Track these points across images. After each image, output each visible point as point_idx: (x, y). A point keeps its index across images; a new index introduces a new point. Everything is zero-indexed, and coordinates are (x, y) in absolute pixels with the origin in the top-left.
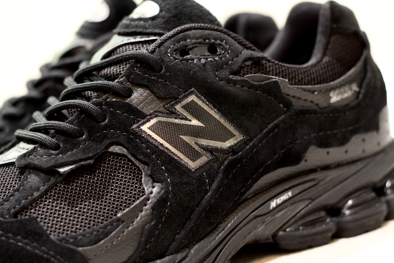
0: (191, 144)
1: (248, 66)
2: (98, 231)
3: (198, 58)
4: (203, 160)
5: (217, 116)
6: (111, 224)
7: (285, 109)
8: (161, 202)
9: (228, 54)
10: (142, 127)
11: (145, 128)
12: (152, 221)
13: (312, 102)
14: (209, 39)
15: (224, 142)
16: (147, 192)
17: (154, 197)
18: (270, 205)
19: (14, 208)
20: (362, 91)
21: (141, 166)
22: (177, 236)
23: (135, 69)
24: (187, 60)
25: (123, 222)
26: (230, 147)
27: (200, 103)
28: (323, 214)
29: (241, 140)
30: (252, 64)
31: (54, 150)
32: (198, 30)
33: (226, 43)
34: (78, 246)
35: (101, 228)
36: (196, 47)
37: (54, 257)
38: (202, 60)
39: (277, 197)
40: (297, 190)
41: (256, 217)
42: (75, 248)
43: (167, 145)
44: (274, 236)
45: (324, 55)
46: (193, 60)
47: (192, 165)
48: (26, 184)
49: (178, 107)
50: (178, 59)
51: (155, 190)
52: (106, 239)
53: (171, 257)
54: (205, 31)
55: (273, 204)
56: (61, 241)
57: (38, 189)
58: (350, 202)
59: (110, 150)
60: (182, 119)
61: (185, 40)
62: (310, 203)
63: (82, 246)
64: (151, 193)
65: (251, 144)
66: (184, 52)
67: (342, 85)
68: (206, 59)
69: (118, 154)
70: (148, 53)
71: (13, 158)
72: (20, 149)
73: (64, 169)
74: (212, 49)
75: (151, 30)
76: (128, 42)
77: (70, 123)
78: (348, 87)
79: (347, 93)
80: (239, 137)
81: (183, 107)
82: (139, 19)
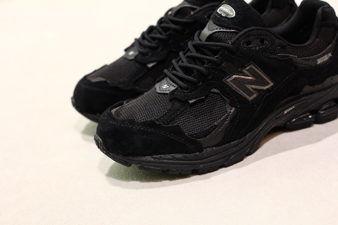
0: (249, 88)
1: (279, 49)
2: (207, 131)
3: (255, 47)
4: (255, 96)
5: (263, 75)
6: (212, 127)
7: (294, 69)
8: (235, 117)
9: (270, 43)
10: (227, 80)
11: (229, 81)
12: (230, 126)
13: (308, 65)
14: (261, 36)
15: (265, 87)
16: (228, 112)
17: (232, 114)
18: (284, 112)
19: (169, 119)
20: (333, 56)
21: (226, 99)
22: (241, 132)
23: (225, 52)
24: (250, 48)
25: (218, 127)
26: (267, 89)
27: (255, 69)
29: (272, 86)
30: (280, 48)
31: (186, 90)
32: (256, 31)
33: (269, 38)
35: (208, 129)
36: (255, 40)
37: (187, 143)
38: (257, 47)
39: (287, 109)
41: (277, 118)
42: (196, 139)
43: (238, 89)
44: (285, 124)
45: (317, 37)
46: (253, 48)
48: (174, 107)
49: (244, 71)
50: (246, 48)
51: (232, 111)
52: (210, 135)
53: (238, 141)
54: (259, 31)
55: (286, 112)
56: (190, 135)
57: (179, 110)
59: (212, 91)
60: (245, 76)
61: (249, 37)
62: (303, 110)
63: (199, 139)
64: (230, 112)
65: (277, 87)
66: (249, 43)
67: (324, 55)
68: (259, 47)
69: (215, 93)
70: (231, 44)
71: (166, 90)
72: (169, 84)
73: (191, 102)
74: (262, 41)
75: (231, 26)
76: (219, 30)
77: (194, 77)
78: (326, 55)
79: (326, 58)
80: (271, 84)
81: (247, 70)
82: (225, 17)
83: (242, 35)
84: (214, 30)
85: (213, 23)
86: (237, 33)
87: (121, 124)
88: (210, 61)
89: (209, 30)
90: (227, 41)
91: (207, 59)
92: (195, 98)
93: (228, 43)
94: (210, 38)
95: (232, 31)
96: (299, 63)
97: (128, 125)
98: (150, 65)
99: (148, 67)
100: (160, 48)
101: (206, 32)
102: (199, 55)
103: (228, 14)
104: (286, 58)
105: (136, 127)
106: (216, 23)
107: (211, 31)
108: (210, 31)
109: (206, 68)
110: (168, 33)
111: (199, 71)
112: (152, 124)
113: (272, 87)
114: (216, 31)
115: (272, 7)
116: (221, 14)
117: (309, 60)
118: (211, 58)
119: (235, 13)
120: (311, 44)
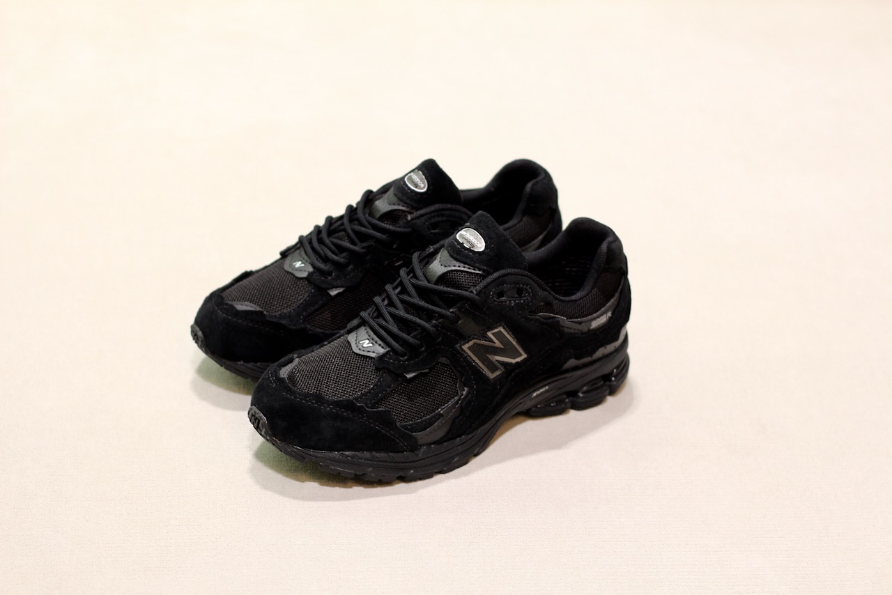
0: (493, 361)
1: (541, 305)
2: (426, 421)
3: (509, 300)
5: (514, 343)
6: (434, 417)
7: (559, 336)
8: (467, 402)
9: (530, 296)
10: (463, 346)
11: (465, 347)
12: (459, 416)
13: (578, 330)
14: (518, 284)
15: (514, 359)
16: (459, 394)
17: (463, 398)
18: (532, 395)
19: (374, 400)
20: (614, 316)
21: (458, 374)
23: (466, 304)
24: (502, 302)
25: (442, 416)
26: (517, 362)
27: (505, 333)
28: (564, 396)
30: (544, 304)
31: (403, 357)
32: (513, 276)
33: (530, 287)
34: (413, 432)
35: (428, 419)
36: (510, 290)
37: (397, 438)
38: (512, 302)
39: (538, 390)
40: (552, 385)
42: (410, 433)
43: (477, 361)
46: (506, 302)
47: (492, 376)
48: (382, 381)
49: (490, 334)
50: (496, 301)
51: (465, 393)
52: (430, 428)
53: (466, 436)
54: (517, 276)
55: (535, 394)
56: (403, 426)
57: (390, 386)
58: (585, 388)
59: (439, 360)
60: (489, 342)
61: (503, 285)
62: (558, 391)
63: (415, 432)
64: (462, 395)
65: (530, 361)
66: (501, 294)
67: (602, 315)
68: (515, 301)
69: (443, 364)
70: (477, 295)
71: (368, 350)
72: (372, 341)
73: (409, 376)
74: (520, 292)
75: (477, 265)
76: (458, 268)
77: (414, 337)
78: (605, 316)
79: (603, 319)
80: (524, 356)
81: (493, 334)
82: (469, 250)
83: (493, 282)
84: (450, 266)
85: (448, 255)
86: (483, 277)
87: (301, 399)
88: (441, 316)
89: (441, 265)
90: (469, 288)
91: (437, 312)
92: (414, 372)
93: (472, 292)
94: (443, 278)
95: (477, 272)
96: (567, 328)
97: (312, 403)
98: (333, 293)
99: (330, 295)
100: (351, 267)
101: (438, 267)
102: (422, 303)
103: (473, 246)
104: (551, 320)
105: (325, 408)
106: (455, 256)
107: (445, 266)
108: (443, 267)
109: (434, 326)
110: (365, 244)
111: (423, 329)
112: (349, 405)
113: (524, 360)
114: (454, 268)
115: (524, 213)
116: (463, 244)
117: (580, 323)
118: (444, 312)
119: (484, 244)
120: (585, 297)
